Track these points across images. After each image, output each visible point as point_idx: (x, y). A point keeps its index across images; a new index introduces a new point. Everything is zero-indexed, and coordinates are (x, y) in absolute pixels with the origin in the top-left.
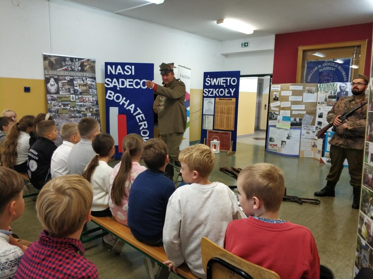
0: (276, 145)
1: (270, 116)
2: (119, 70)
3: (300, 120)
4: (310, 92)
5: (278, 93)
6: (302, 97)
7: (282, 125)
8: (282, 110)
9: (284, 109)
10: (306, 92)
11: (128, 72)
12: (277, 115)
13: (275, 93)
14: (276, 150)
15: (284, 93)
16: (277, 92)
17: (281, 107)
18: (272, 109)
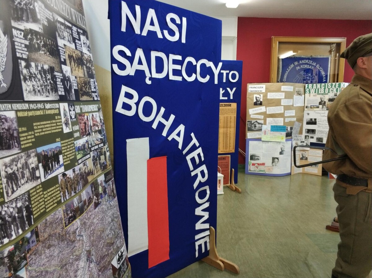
0: (263, 164)
1: (249, 127)
2: (152, 24)
3: (291, 128)
4: (299, 94)
5: (262, 95)
6: (292, 100)
7: (270, 137)
8: (268, 118)
9: (272, 116)
10: (296, 94)
11: (172, 33)
12: (262, 124)
13: (255, 96)
14: (264, 171)
15: (271, 96)
16: (259, 93)
17: (268, 113)
18: (251, 117)
